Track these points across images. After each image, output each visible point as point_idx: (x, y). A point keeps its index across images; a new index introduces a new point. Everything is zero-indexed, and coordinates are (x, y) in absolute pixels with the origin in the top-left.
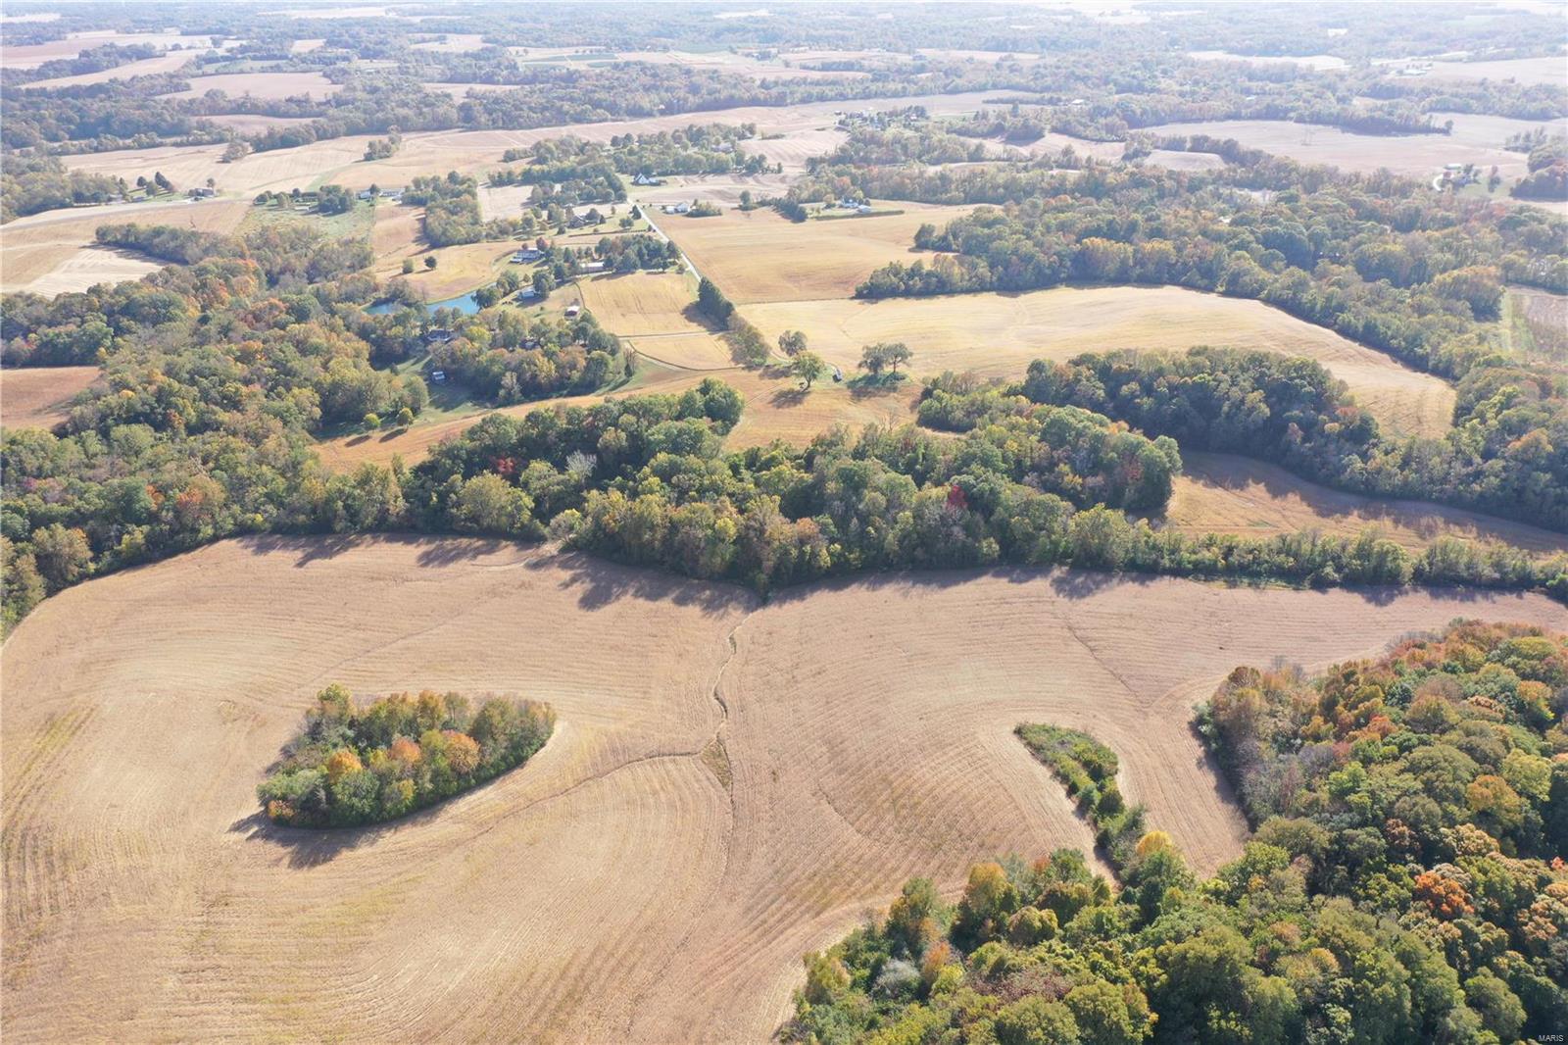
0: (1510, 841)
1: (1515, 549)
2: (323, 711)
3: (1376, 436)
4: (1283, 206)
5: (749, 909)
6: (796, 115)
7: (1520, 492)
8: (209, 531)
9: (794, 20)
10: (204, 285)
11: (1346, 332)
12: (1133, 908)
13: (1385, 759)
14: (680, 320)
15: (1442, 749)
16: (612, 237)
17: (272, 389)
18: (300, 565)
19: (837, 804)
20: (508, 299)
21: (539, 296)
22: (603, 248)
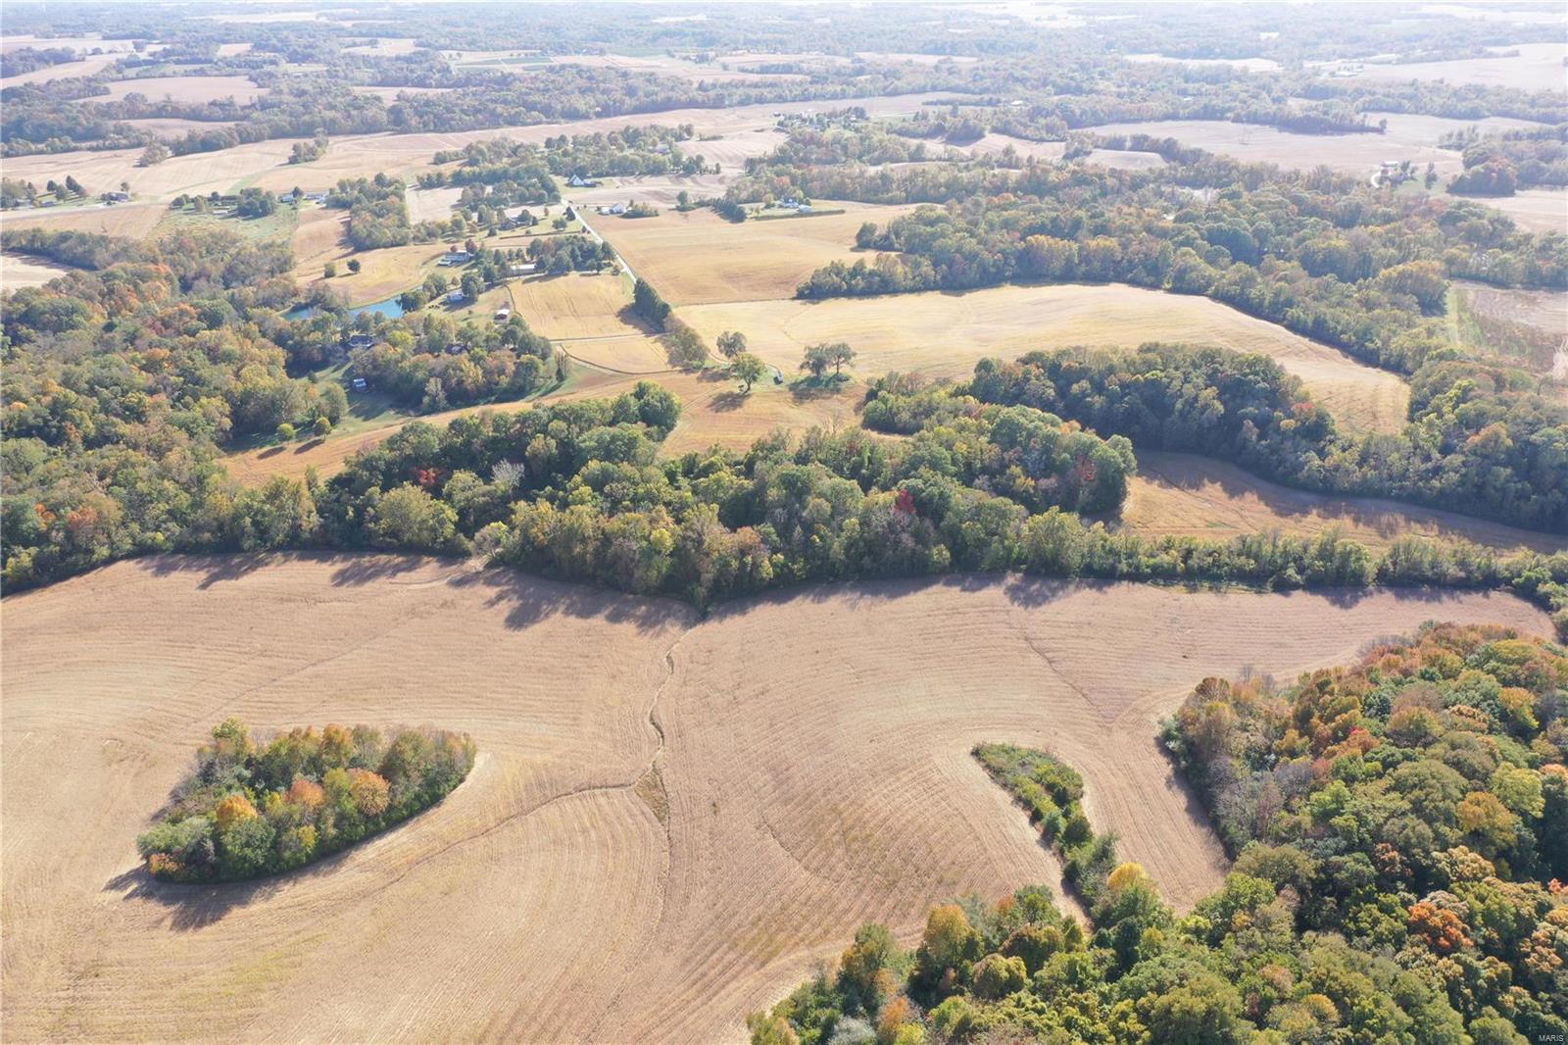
0: (1505, 864)
1: (1479, 547)
2: (217, 748)
3: (1333, 433)
4: (1226, 203)
5: (687, 961)
6: (734, 117)
7: (1480, 487)
8: (105, 552)
9: (733, 24)
10: (111, 291)
11: (1294, 327)
12: (1108, 953)
13: (1369, 777)
14: (617, 323)
15: (1427, 764)
16: (544, 239)
17: (179, 399)
18: (204, 586)
19: (783, 838)
20: (435, 302)
21: (468, 299)
22: (533, 249)
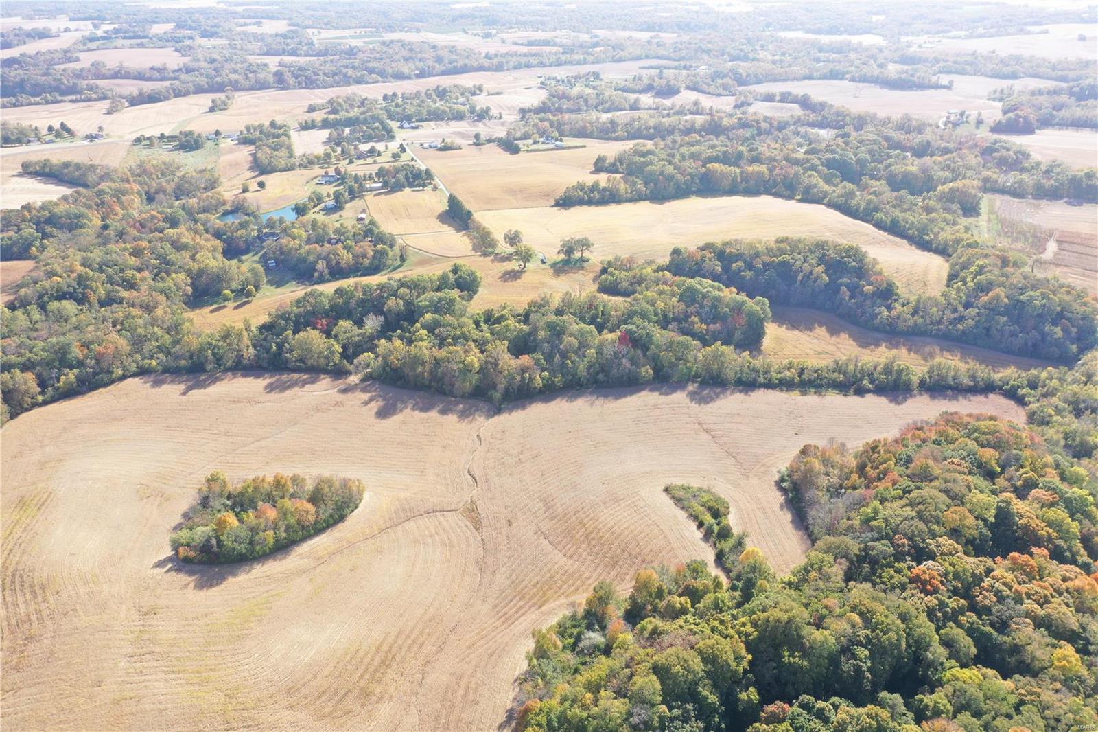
0: (970, 547)
1: (983, 366)
2: (210, 489)
3: (897, 294)
4: (840, 140)
5: (496, 606)
6: (510, 78)
7: (987, 329)
8: (120, 372)
9: (508, 9)
10: (103, 203)
12: (737, 594)
13: (894, 499)
14: (437, 223)
15: (929, 491)
16: (387, 166)
17: (156, 275)
18: (184, 394)
19: (551, 539)
20: (317, 209)
21: (338, 207)
22: (381, 173)
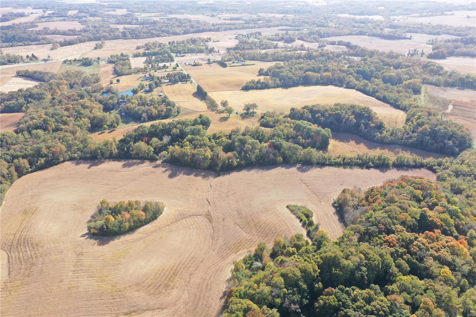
0: (409, 229)
1: (419, 157)
2: (102, 206)
3: (384, 127)
4: (363, 62)
5: (218, 253)
6: (222, 34)
7: (422, 142)
8: (62, 159)
10: (52, 88)
11: (378, 98)
12: (315, 247)
13: (379, 210)
14: (192, 97)
15: (393, 207)
16: (171, 73)
17: (76, 119)
18: (89, 168)
19: (240, 226)
20: (142, 91)
21: (151, 90)
22: (168, 76)
